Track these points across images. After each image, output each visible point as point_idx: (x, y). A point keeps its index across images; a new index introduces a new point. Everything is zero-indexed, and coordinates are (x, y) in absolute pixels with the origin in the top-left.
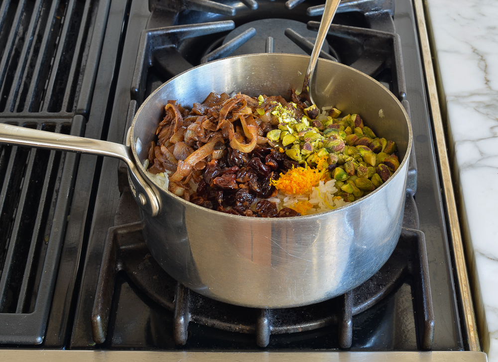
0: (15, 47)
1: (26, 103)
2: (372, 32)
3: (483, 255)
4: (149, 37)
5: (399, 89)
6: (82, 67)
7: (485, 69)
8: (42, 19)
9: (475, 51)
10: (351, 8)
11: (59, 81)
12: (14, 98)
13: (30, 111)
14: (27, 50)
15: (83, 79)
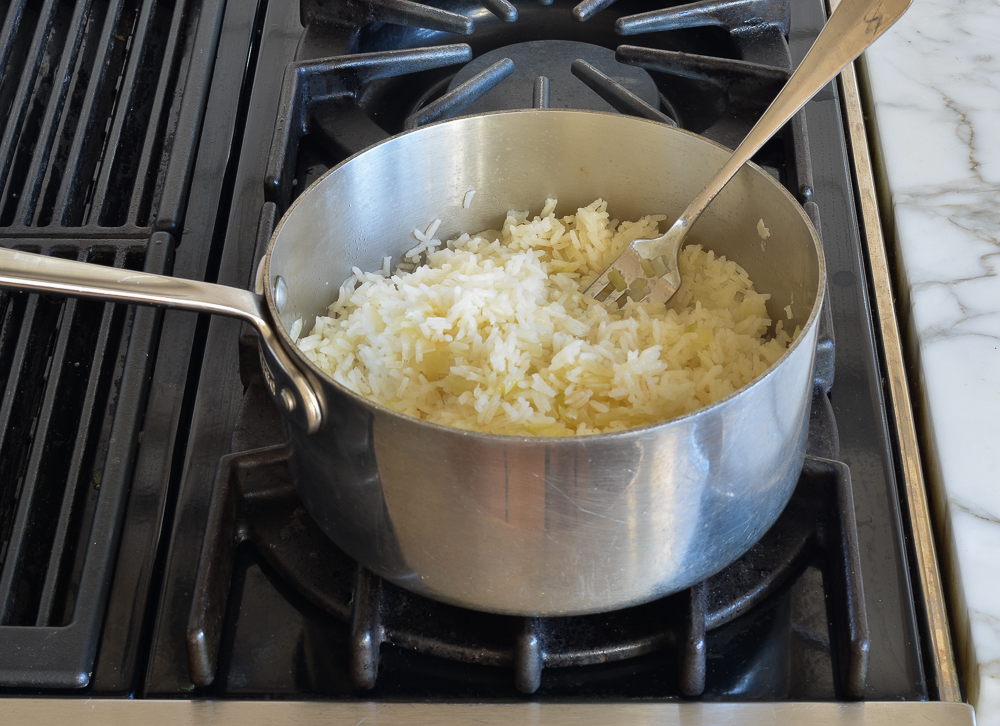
0: (33, 96)
1: (56, 207)
2: (745, 66)
3: (965, 509)
4: (301, 76)
5: (799, 180)
6: (167, 137)
7: (971, 141)
8: (88, 42)
9: (950, 104)
10: (704, 19)
11: (122, 165)
12: (33, 199)
13: (63, 224)
14: (59, 103)
15: (169, 160)
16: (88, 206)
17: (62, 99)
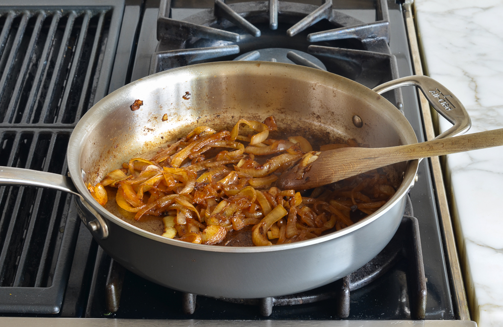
0: (29, 71)
1: (41, 115)
2: (369, 53)
3: (473, 242)
4: (159, 59)
5: (396, 100)
6: (93, 88)
7: (476, 89)
8: (55, 48)
9: (466, 74)
10: (349, 35)
11: (71, 101)
12: (30, 112)
13: (45, 122)
14: (42, 72)
15: (94, 98)
16: (56, 117)
17: (43, 71)
